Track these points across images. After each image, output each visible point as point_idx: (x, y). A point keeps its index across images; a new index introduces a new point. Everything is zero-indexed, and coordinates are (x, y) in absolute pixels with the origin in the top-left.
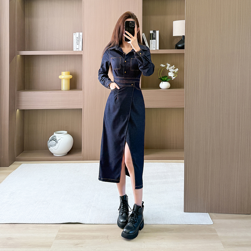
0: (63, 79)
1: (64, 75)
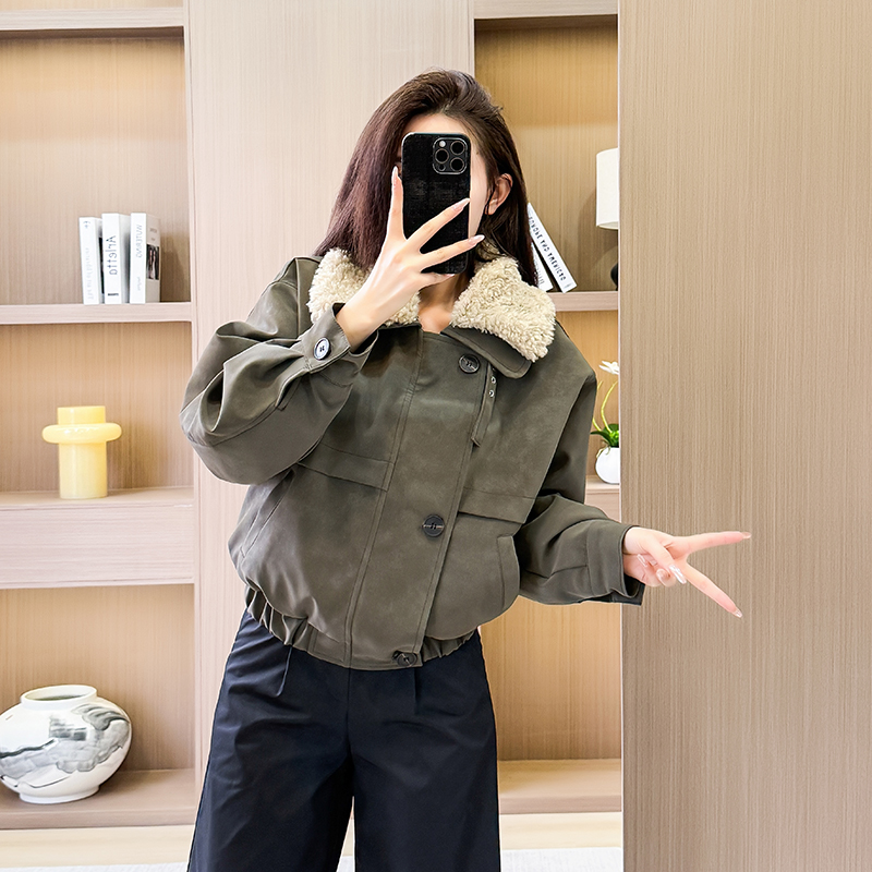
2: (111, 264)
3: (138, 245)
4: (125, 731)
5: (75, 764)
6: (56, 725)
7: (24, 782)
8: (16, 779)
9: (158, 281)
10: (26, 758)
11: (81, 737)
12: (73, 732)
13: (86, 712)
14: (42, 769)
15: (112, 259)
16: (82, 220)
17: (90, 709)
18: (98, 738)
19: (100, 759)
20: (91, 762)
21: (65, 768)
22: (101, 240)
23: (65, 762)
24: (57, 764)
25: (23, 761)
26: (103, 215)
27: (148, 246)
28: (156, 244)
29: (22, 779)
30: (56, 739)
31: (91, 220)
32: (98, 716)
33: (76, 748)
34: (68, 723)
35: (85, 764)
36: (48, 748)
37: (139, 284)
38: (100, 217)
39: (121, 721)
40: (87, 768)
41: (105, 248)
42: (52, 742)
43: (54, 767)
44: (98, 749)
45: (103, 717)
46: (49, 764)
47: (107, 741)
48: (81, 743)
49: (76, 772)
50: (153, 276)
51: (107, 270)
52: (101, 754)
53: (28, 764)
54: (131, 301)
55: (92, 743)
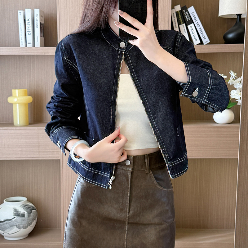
0: (16, 103)
1: (17, 95)
2: (29, 30)
3: (37, 22)
4: (36, 214)
5: (22, 226)
6: (16, 211)
7: (6, 232)
8: (3, 231)
9: (44, 38)
10: (7, 223)
11: (23, 215)
12: (21, 214)
13: (24, 206)
14: (12, 227)
15: (29, 28)
16: (19, 11)
17: (26, 206)
18: (29, 216)
19: (30, 224)
20: (27, 225)
21: (19, 227)
22: (25, 20)
23: (19, 225)
24: (16, 226)
25: (6, 225)
26: (26, 10)
27: (40, 23)
28: (43, 22)
29: (5, 231)
30: (16, 217)
31: (22, 11)
32: (28, 208)
33: (22, 220)
34: (19, 211)
35: (25, 226)
36: (13, 220)
37: (38, 39)
38: (25, 11)
39: (35, 210)
40: (26, 227)
41: (27, 23)
42: (15, 217)
43: (15, 227)
44: (29, 220)
45: (30, 209)
46: (14, 226)
47: (31, 217)
48: (23, 218)
49: (22, 229)
50: (42, 36)
51: (27, 33)
52: (30, 222)
53: (7, 225)
54: (35, 46)
55: (27, 218)
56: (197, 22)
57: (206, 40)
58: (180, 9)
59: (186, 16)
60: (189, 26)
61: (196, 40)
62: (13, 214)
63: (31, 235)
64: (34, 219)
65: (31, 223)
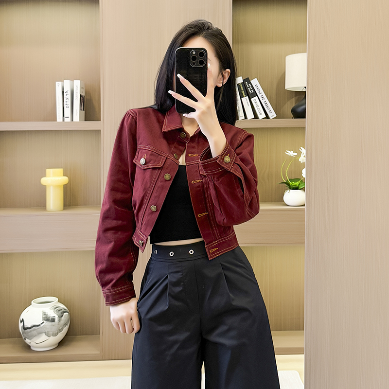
0: (50, 186)
2: (67, 103)
3: (76, 94)
4: (68, 317)
5: (51, 333)
6: (45, 315)
8: (30, 339)
9: (84, 112)
10: (34, 330)
11: (53, 320)
12: (51, 318)
13: (55, 309)
14: (40, 335)
15: (67, 101)
16: (57, 83)
17: (56, 308)
18: (59, 321)
19: (60, 330)
20: (57, 332)
21: (48, 335)
22: (63, 92)
23: (48, 332)
25: (33, 331)
26: (65, 81)
27: (81, 96)
28: (83, 94)
29: (33, 340)
30: (45, 321)
31: (60, 83)
32: (59, 310)
33: (51, 325)
34: (49, 314)
35: (55, 332)
36: (42, 325)
37: (77, 113)
38: (63, 82)
39: (67, 313)
40: (55, 335)
41: (65, 96)
42: (43, 323)
43: (44, 334)
44: (59, 326)
45: (61, 311)
46: (42, 333)
47: (62, 322)
48: (53, 323)
49: (52, 336)
50: (82, 109)
51: (65, 106)
52: (60, 328)
53: (34, 333)
54: (74, 121)
55: (57, 323)
56: (261, 95)
57: (272, 114)
58: (242, 82)
59: (249, 88)
60: (252, 99)
61: (261, 114)
62: (42, 318)
63: (61, 344)
64: (66, 324)
65: (62, 329)
